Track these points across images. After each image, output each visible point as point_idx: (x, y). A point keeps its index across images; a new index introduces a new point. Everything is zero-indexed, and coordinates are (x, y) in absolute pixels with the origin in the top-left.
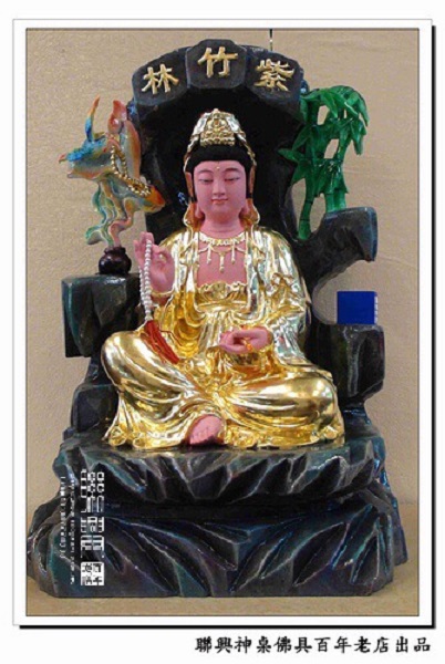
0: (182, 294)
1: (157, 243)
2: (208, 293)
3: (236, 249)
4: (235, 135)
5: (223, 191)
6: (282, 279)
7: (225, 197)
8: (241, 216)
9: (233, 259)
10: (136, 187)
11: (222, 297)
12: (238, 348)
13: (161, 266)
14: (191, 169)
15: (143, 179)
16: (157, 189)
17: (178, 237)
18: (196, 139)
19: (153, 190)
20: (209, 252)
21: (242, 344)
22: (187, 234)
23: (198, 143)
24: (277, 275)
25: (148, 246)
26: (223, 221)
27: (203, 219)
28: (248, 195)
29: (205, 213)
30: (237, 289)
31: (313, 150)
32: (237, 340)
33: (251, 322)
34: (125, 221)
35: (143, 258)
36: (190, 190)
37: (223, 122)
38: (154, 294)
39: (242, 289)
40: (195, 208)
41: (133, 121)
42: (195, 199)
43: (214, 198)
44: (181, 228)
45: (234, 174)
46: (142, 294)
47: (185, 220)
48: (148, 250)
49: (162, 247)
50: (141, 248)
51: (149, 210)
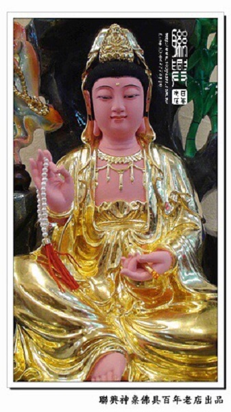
0: (80, 212)
1: (55, 161)
2: (107, 211)
3: (134, 167)
4: (134, 52)
5: (123, 108)
6: (179, 197)
7: (124, 114)
8: (137, 134)
9: (132, 177)
10: (35, 105)
11: (122, 216)
12: (141, 275)
13: (60, 186)
14: (89, 86)
15: (42, 99)
16: (55, 108)
17: (76, 154)
18: (95, 55)
19: (52, 110)
20: (108, 169)
21: (146, 270)
22: (85, 151)
23: (96, 59)
24: (175, 193)
25: (46, 164)
26: (120, 139)
27: (100, 137)
28: (145, 114)
29: (103, 130)
30: (136, 208)
31: (202, 72)
32: (140, 266)
33: (151, 241)
34: (26, 138)
35: (41, 177)
36: (88, 108)
37: (122, 37)
38: (52, 215)
39: (142, 208)
40: (92, 126)
41: (33, 42)
42: (93, 117)
43: (114, 114)
44: (79, 145)
45: (133, 91)
46: (39, 215)
47: (83, 138)
48: (45, 169)
49: (60, 166)
50: (38, 166)
51: (49, 129)
